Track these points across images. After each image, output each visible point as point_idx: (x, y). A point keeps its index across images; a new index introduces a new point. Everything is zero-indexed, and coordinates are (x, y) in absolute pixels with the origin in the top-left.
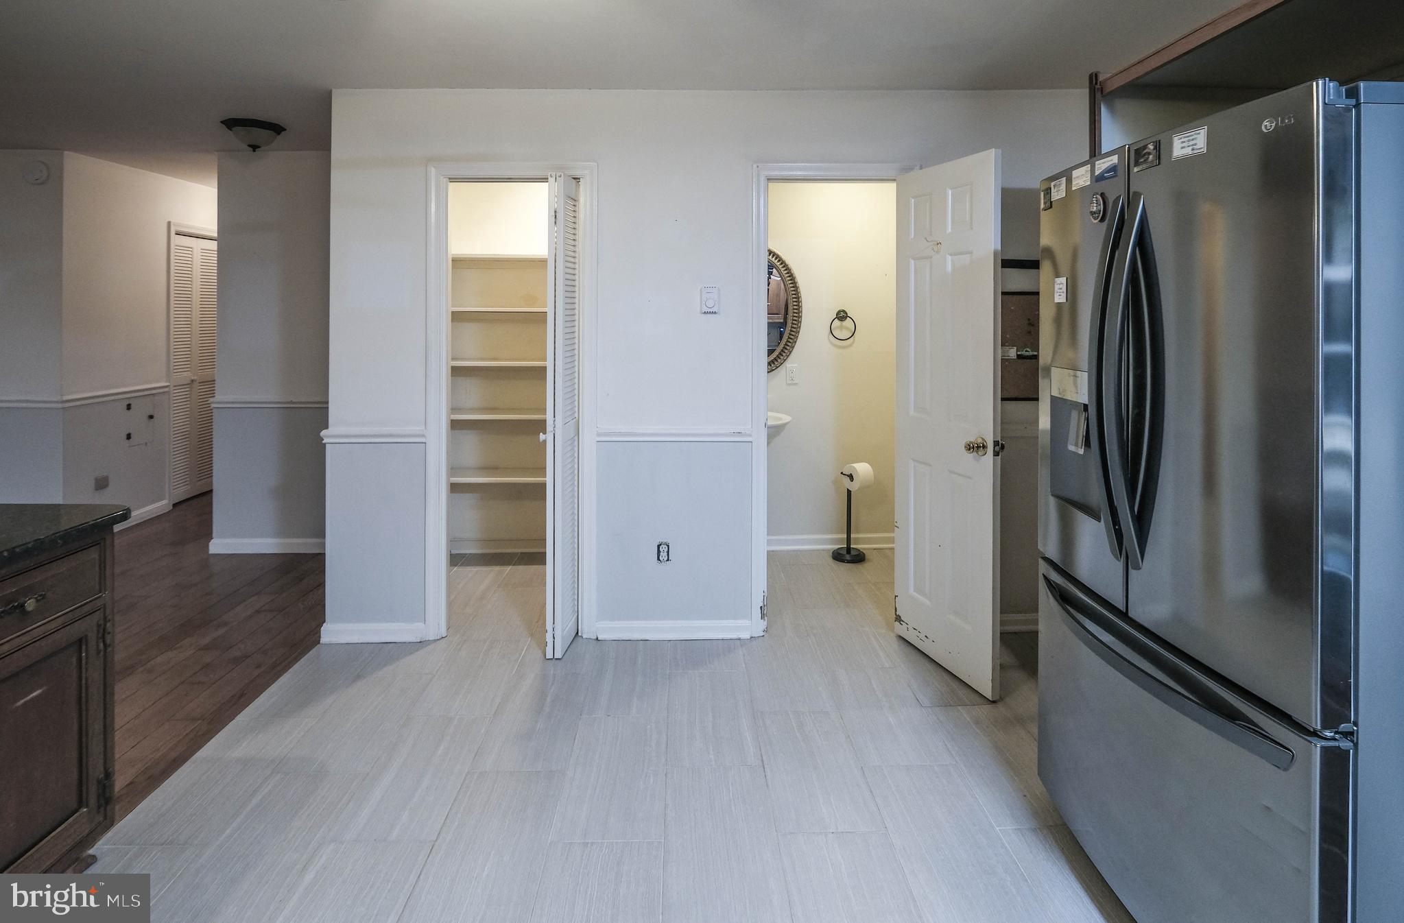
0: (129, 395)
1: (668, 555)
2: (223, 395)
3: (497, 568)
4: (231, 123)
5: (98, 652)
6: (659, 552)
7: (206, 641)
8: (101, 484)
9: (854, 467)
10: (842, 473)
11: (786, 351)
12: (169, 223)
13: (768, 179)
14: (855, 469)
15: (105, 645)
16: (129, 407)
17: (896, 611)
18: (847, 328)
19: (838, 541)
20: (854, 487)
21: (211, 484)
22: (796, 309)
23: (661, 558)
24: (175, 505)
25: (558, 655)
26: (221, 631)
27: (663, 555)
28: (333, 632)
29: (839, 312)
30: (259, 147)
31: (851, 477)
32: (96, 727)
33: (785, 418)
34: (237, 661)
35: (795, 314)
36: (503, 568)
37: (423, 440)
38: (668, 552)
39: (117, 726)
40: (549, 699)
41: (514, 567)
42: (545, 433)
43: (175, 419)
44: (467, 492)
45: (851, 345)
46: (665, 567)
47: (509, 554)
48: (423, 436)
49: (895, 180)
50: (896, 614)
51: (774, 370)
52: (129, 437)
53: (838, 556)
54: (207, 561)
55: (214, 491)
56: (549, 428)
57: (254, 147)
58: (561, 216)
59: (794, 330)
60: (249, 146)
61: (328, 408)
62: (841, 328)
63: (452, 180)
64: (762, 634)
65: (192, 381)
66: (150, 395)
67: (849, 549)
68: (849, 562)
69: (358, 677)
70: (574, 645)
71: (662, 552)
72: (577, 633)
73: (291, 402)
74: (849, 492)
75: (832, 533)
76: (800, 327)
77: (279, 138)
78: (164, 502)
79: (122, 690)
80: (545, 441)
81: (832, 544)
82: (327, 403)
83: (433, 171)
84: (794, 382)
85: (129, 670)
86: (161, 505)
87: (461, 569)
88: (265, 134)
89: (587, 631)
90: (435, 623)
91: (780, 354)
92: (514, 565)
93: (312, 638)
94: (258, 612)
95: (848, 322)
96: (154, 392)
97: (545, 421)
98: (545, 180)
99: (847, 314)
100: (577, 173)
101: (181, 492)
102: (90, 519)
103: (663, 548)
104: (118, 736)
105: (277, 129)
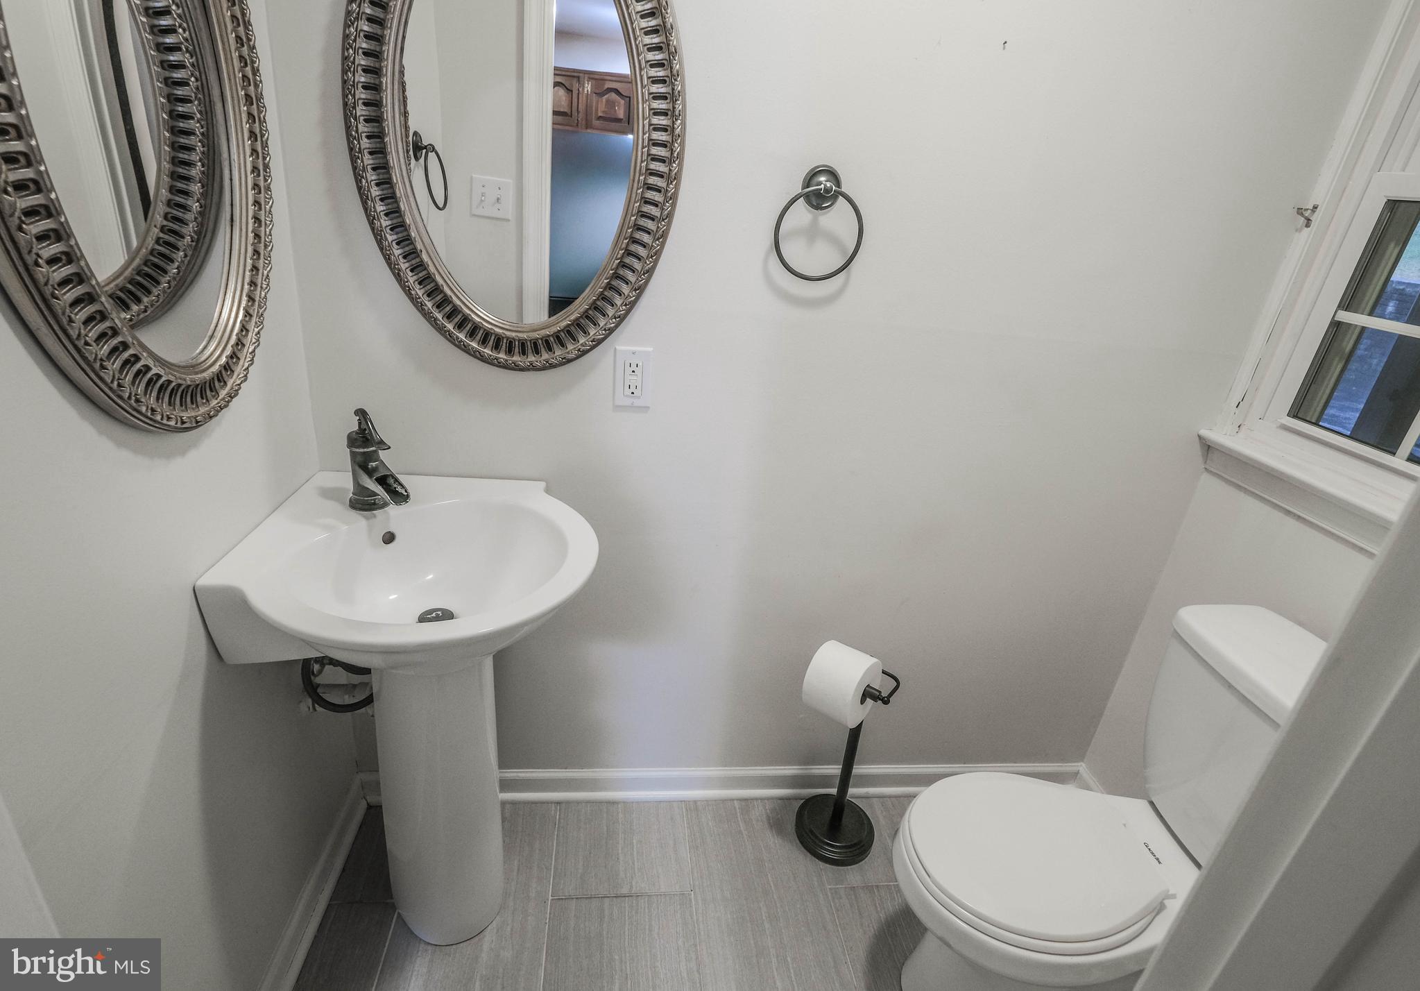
18: (834, 240)
22: (663, 145)
29: (812, 176)
35: (655, 166)
51: (569, 361)
59: (650, 225)
62: (812, 233)
76: (670, 216)
84: (637, 403)
95: (838, 218)
99: (838, 184)
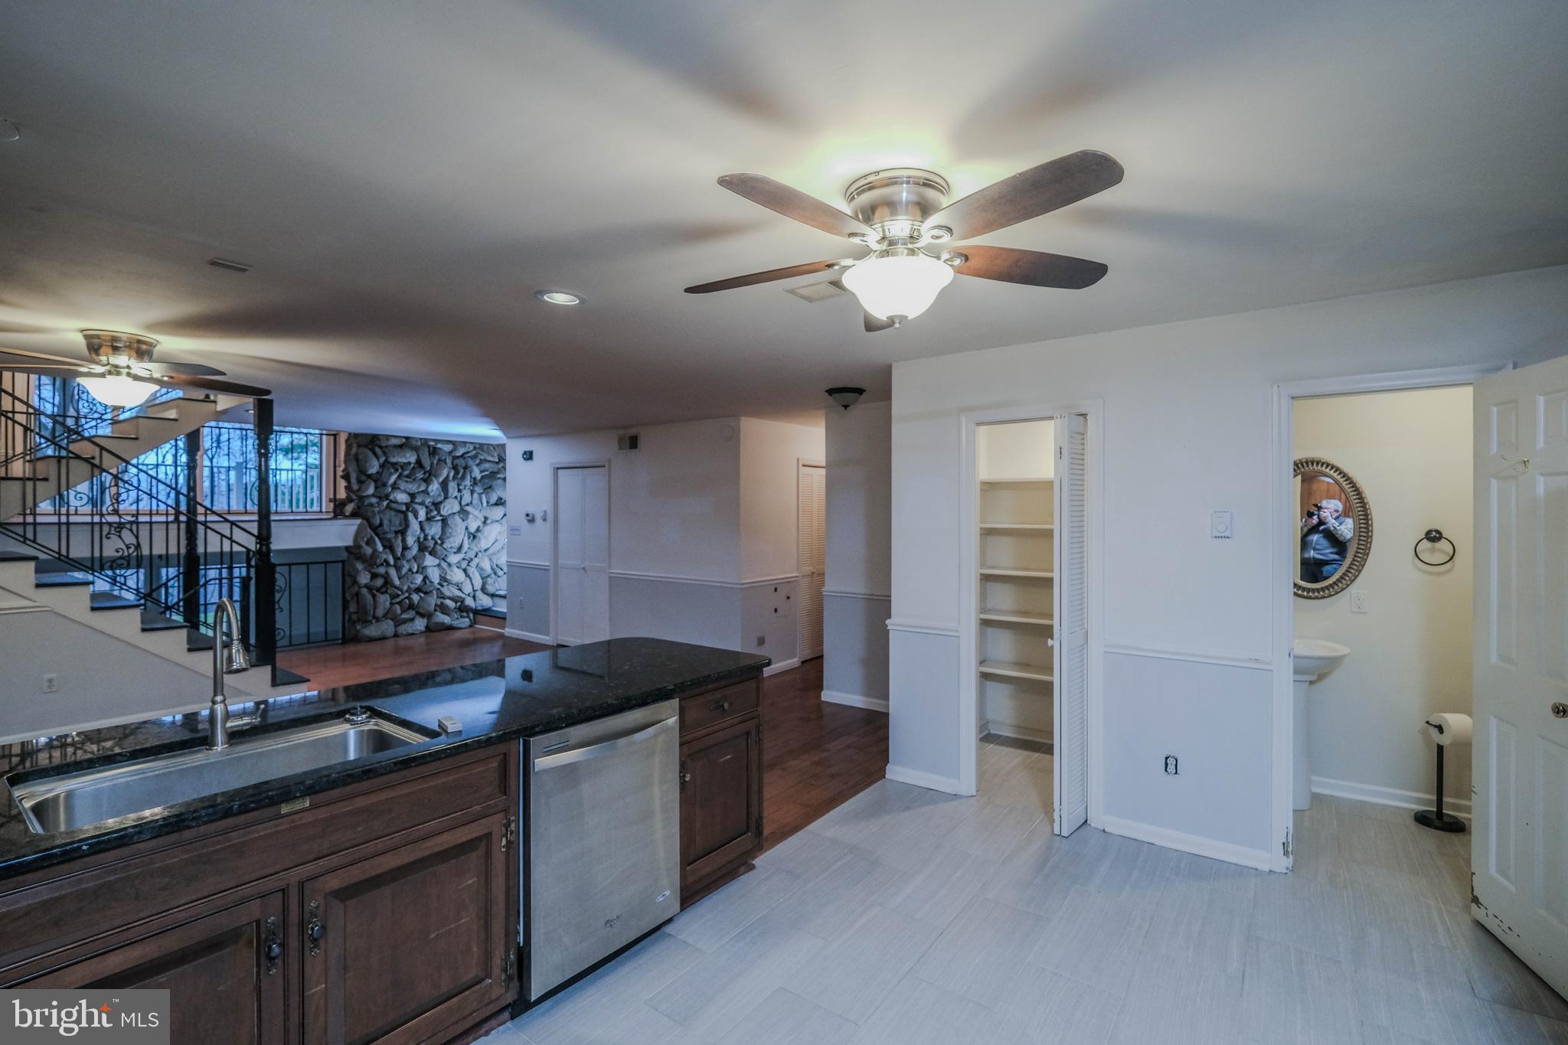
0: (775, 582)
1: (1176, 768)
2: (829, 587)
3: (1027, 753)
4: (831, 392)
5: (756, 742)
6: (1166, 764)
7: (816, 759)
8: (761, 641)
9: (1444, 718)
10: (1428, 722)
11: (1347, 578)
12: (798, 460)
13: (1292, 398)
14: (1447, 721)
15: (760, 740)
16: (776, 590)
17: (1473, 891)
18: (1441, 551)
19: (1428, 802)
20: (1445, 740)
21: (822, 650)
23: (1168, 769)
24: (803, 662)
25: (1065, 833)
26: (826, 754)
27: (1171, 768)
28: (896, 772)
29: (1429, 533)
30: (848, 406)
31: (1440, 729)
32: (755, 787)
33: (1341, 650)
34: (833, 776)
36: (1032, 753)
37: (957, 634)
38: (1176, 765)
39: (765, 798)
40: (1049, 864)
41: (1042, 755)
42: (1052, 639)
43: (803, 599)
44: (1000, 682)
45: (1450, 570)
46: (1171, 778)
47: (1039, 743)
48: (957, 631)
49: (1471, 384)
50: (1473, 894)
52: (776, 610)
53: (1422, 819)
54: (820, 706)
55: (825, 656)
56: (1056, 635)
57: (846, 407)
58: (1065, 452)
59: (1361, 551)
60: (843, 406)
61: (890, 601)
62: (1433, 551)
63: (978, 424)
64: (1285, 871)
65: (813, 573)
66: (789, 582)
67: (1439, 813)
68: (1436, 828)
69: (908, 808)
70: (1081, 829)
71: (1171, 764)
72: (1086, 821)
73: (873, 595)
74: (1440, 749)
75: (1418, 790)
77: (862, 396)
78: (795, 659)
79: (768, 778)
80: (1052, 647)
81: (1424, 805)
82: (890, 596)
83: (963, 419)
84: (1362, 611)
85: (772, 766)
86: (793, 662)
87: (997, 747)
88: (850, 396)
89: (1093, 822)
90: (965, 781)
91: (1341, 577)
92: (1043, 752)
93: (880, 774)
94: (848, 747)
95: (1443, 544)
96: (789, 580)
97: (1052, 626)
98: (1051, 418)
99: (1440, 534)
100: (1083, 411)
101: (807, 654)
102: (751, 662)
103: (1171, 761)
104: (765, 804)
105: (860, 391)
